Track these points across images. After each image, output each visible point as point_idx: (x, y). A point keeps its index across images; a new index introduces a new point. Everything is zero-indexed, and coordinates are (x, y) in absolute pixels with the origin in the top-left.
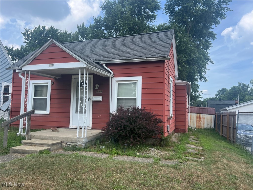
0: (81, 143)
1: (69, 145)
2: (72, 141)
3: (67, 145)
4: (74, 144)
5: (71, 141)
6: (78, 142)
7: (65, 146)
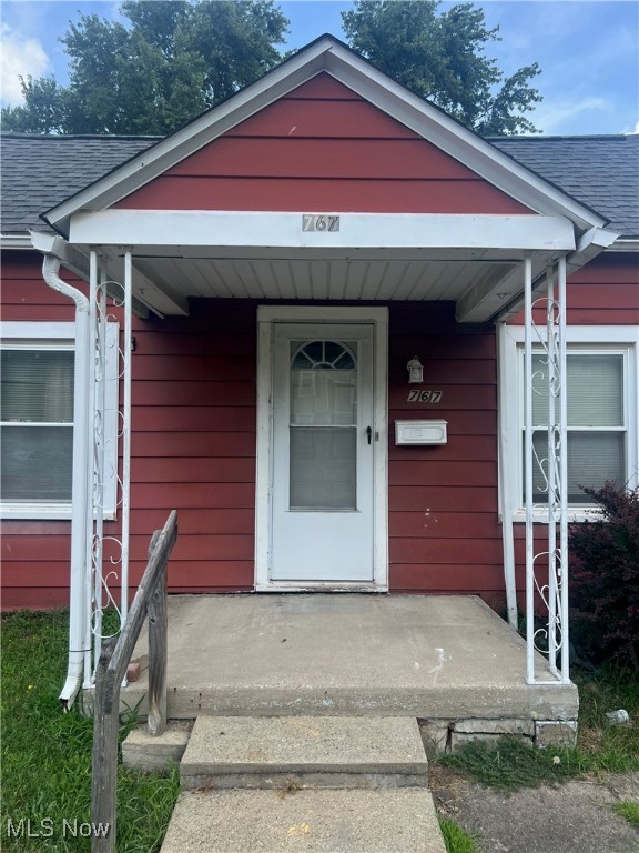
0: (563, 717)
1: (471, 738)
2: (497, 712)
3: (460, 737)
4: (507, 726)
5: (487, 713)
6: (542, 716)
7: (443, 744)
